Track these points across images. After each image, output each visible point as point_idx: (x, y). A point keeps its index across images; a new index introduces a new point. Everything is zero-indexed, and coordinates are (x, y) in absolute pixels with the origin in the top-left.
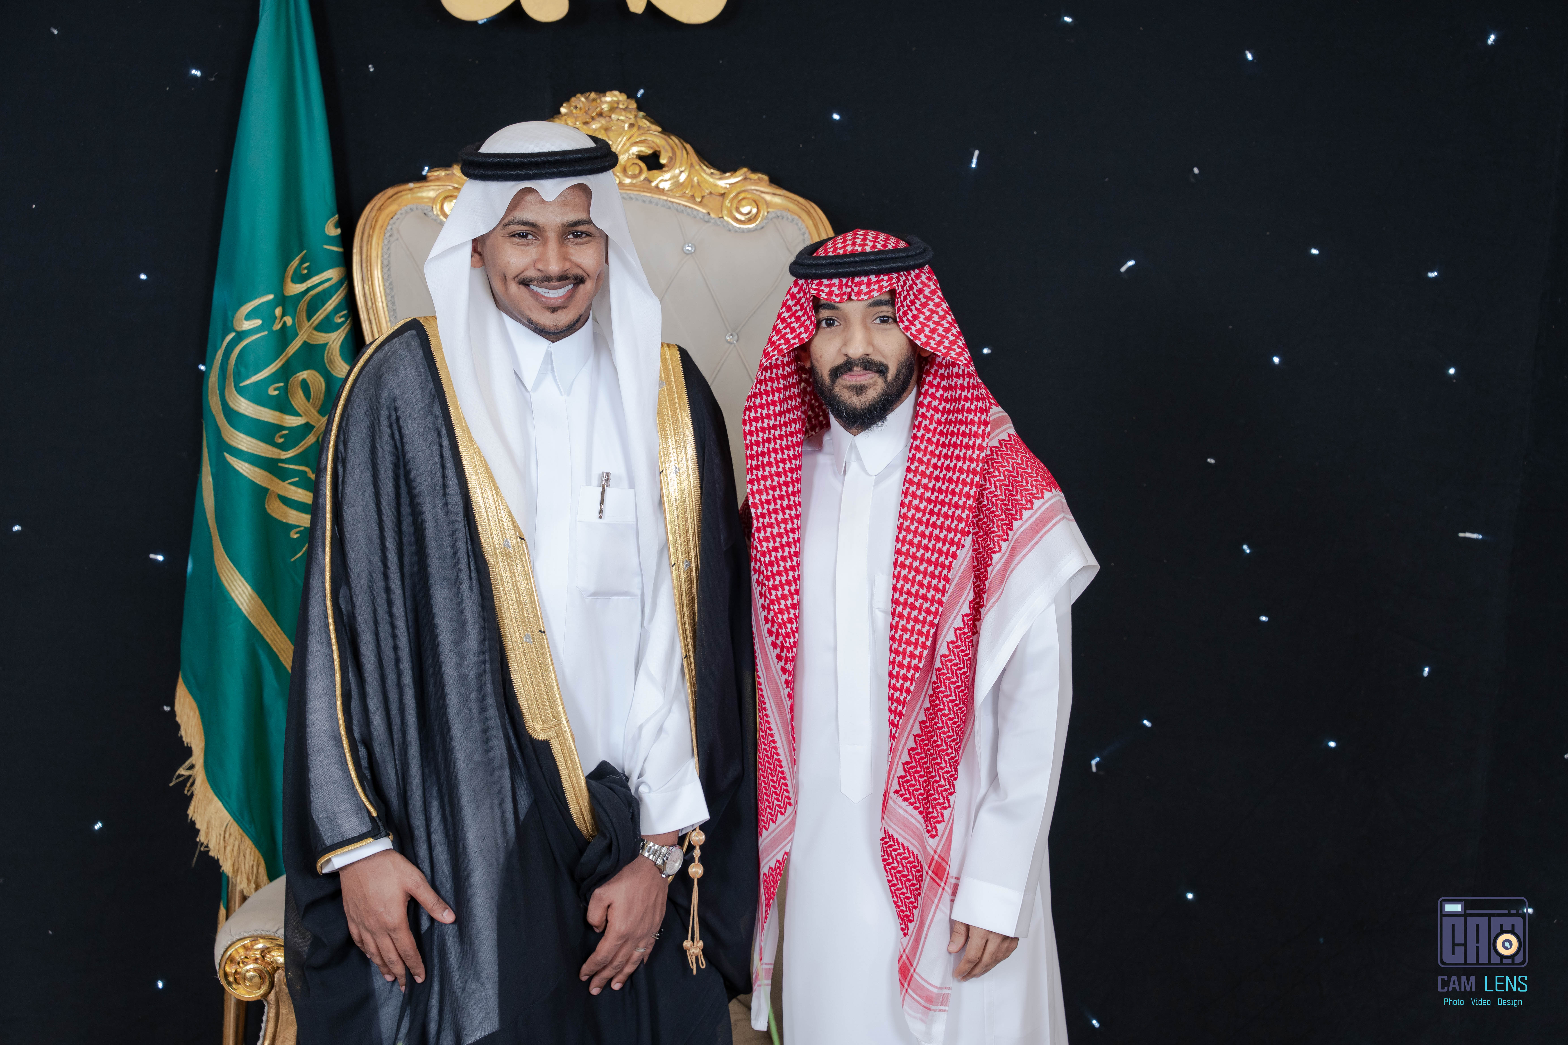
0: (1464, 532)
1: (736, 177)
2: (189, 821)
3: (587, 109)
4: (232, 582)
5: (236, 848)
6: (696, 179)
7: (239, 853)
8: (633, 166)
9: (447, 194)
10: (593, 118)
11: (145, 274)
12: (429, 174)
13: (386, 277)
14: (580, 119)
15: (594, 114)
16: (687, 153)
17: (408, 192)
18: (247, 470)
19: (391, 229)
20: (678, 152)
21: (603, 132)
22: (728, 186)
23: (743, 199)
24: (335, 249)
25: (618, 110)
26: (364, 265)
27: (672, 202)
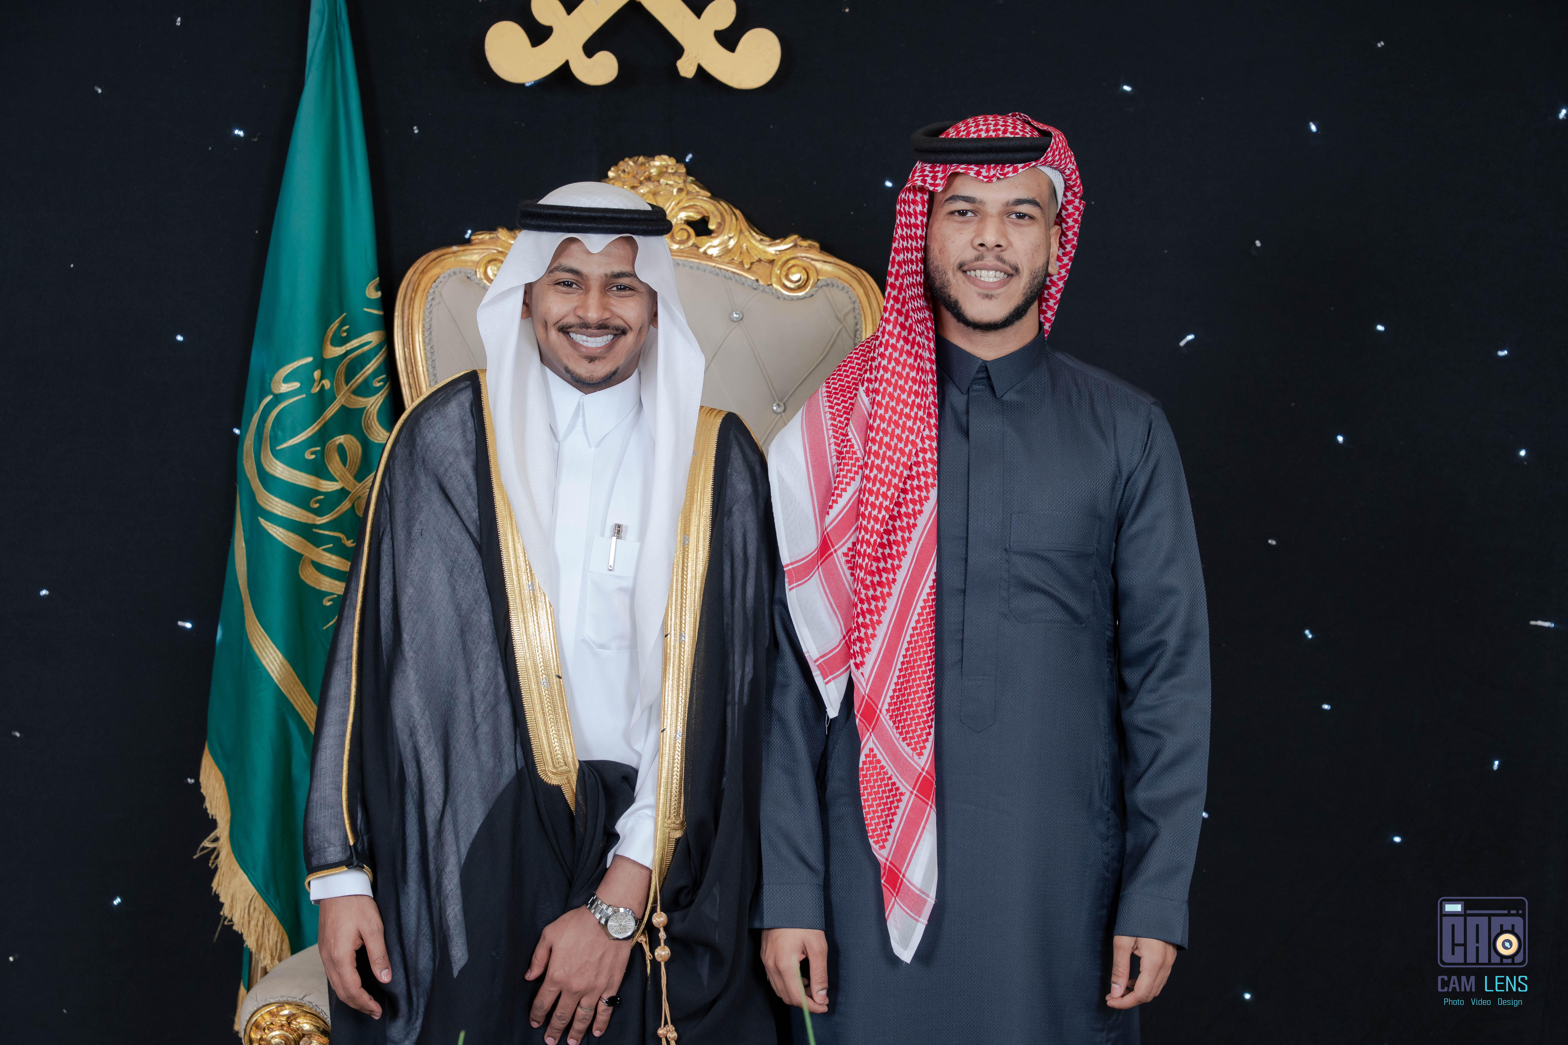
0: (1536, 620)
1: (785, 244)
2: (213, 894)
3: (635, 173)
4: (263, 649)
5: (260, 923)
6: (745, 245)
7: (263, 928)
8: (681, 231)
9: (490, 258)
10: (641, 183)
11: (182, 335)
12: (473, 237)
13: (427, 341)
14: (628, 183)
15: (642, 179)
16: (737, 219)
17: (451, 255)
18: (282, 535)
19: (434, 292)
20: (728, 218)
21: (651, 196)
22: (778, 253)
23: (793, 266)
24: (375, 312)
25: (666, 175)
26: (405, 329)
27: (721, 269)
